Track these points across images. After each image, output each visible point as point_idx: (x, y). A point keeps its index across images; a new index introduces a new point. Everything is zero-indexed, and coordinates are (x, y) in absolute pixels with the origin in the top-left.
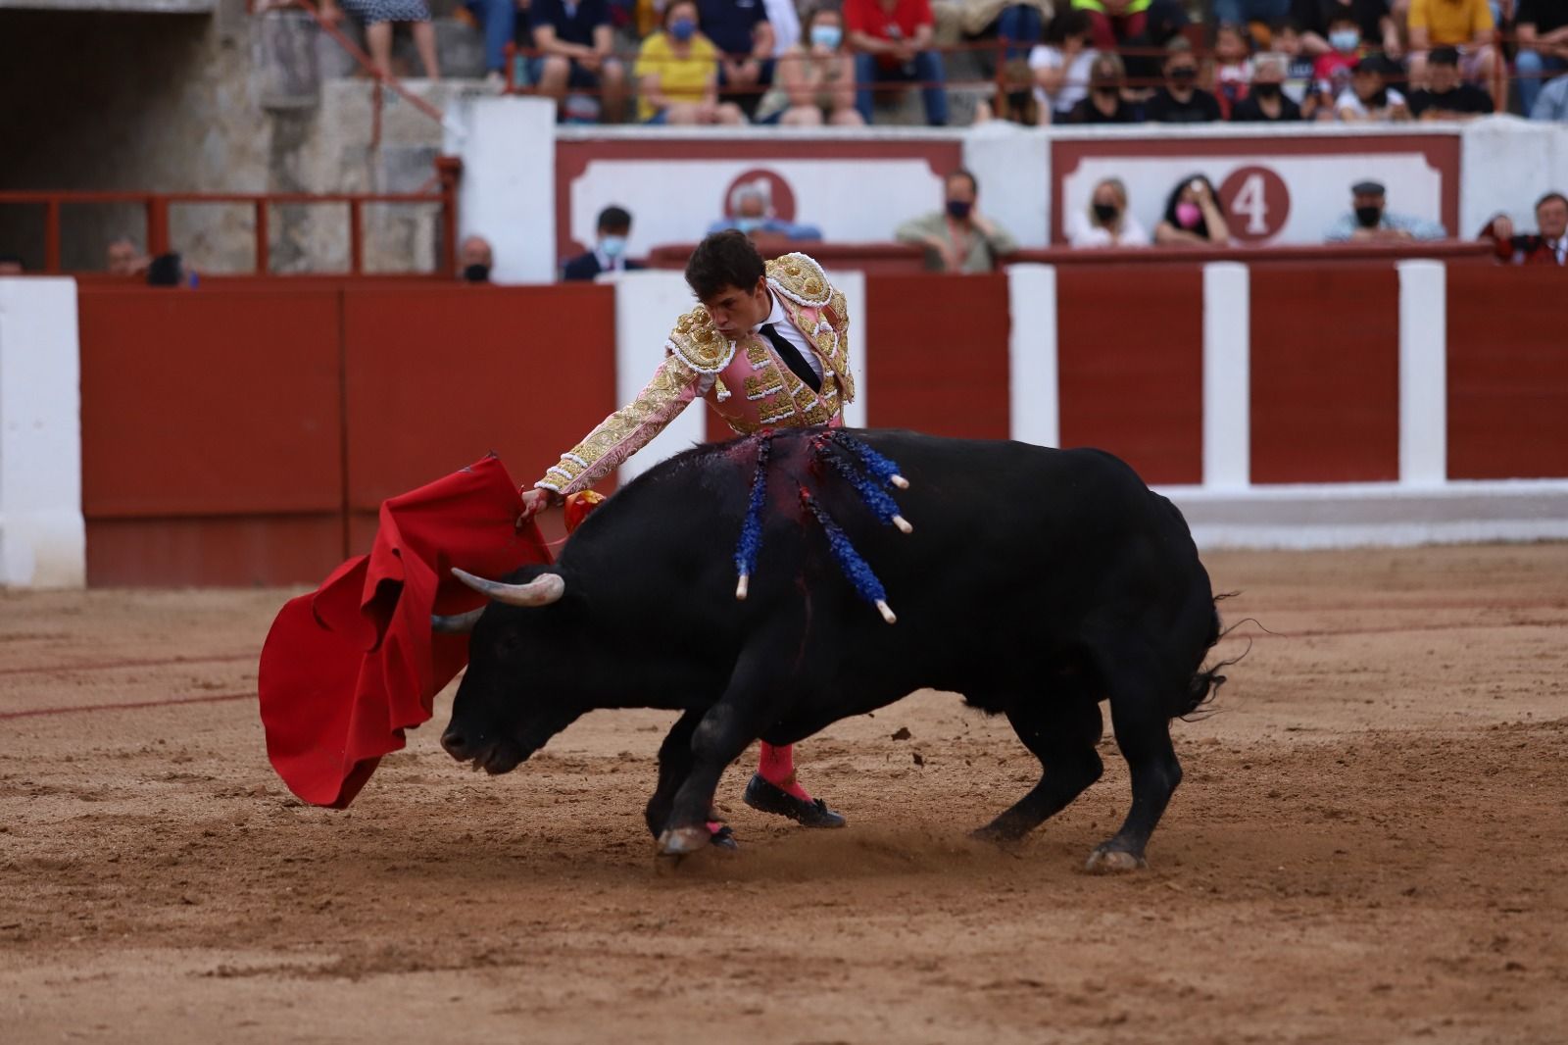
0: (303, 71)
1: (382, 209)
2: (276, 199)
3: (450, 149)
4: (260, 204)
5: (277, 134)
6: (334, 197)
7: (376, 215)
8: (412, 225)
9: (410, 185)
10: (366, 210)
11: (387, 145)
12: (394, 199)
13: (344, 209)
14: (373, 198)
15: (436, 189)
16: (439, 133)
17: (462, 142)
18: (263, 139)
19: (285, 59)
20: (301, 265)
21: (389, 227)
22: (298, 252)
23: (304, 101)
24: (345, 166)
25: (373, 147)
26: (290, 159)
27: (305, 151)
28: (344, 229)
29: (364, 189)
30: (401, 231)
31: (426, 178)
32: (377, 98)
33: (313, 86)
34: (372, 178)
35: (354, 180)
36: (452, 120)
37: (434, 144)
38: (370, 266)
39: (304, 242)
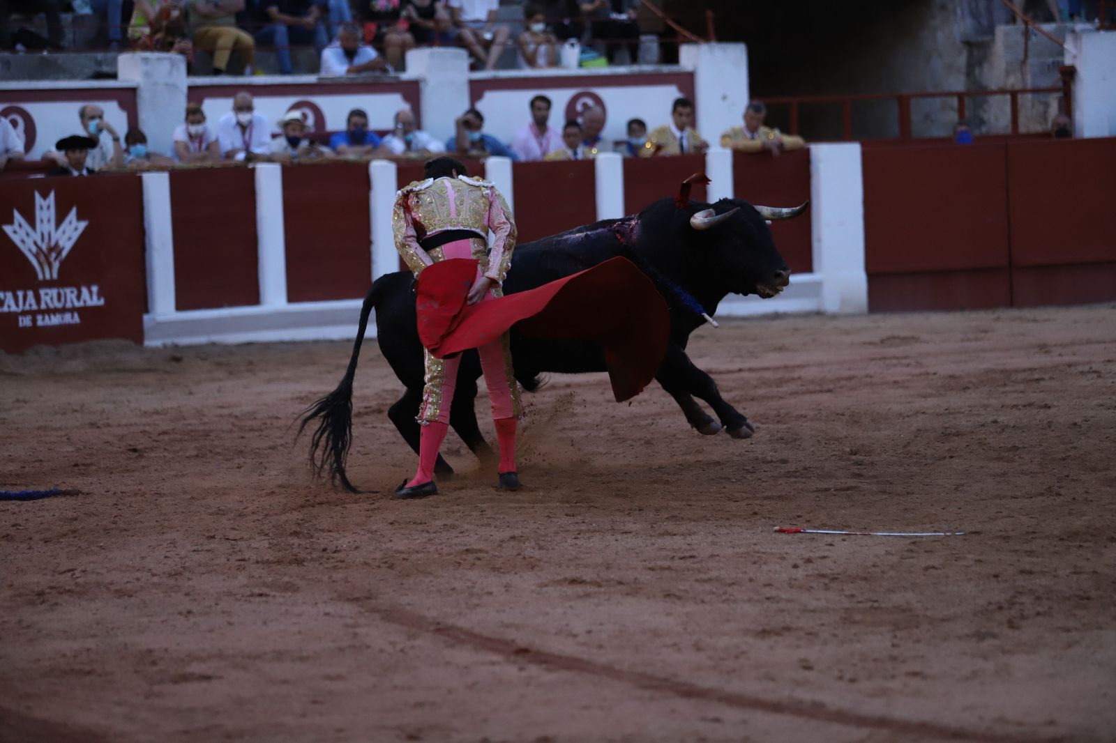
0: (984, 21)
1: (1029, 96)
2: (968, 93)
3: (1068, 61)
4: (960, 96)
5: (970, 55)
6: (1002, 91)
7: (1026, 100)
8: (1047, 105)
9: (1045, 82)
10: (1019, 97)
11: (1030, 60)
12: (1036, 91)
13: (1008, 97)
14: (1024, 91)
15: (1060, 84)
16: (1061, 52)
17: (1075, 57)
18: (962, 60)
19: (975, 15)
20: (984, 129)
21: (1033, 106)
22: (982, 122)
23: (986, 38)
24: (1008, 73)
25: (1024, 62)
26: (977, 71)
27: (986, 66)
28: (1008, 108)
29: (1019, 86)
30: (1041, 108)
31: (1054, 79)
32: (1027, 34)
33: (991, 30)
34: (1024, 79)
35: (1013, 81)
36: (1069, 46)
37: (1059, 59)
38: (1022, 129)
39: (985, 117)
